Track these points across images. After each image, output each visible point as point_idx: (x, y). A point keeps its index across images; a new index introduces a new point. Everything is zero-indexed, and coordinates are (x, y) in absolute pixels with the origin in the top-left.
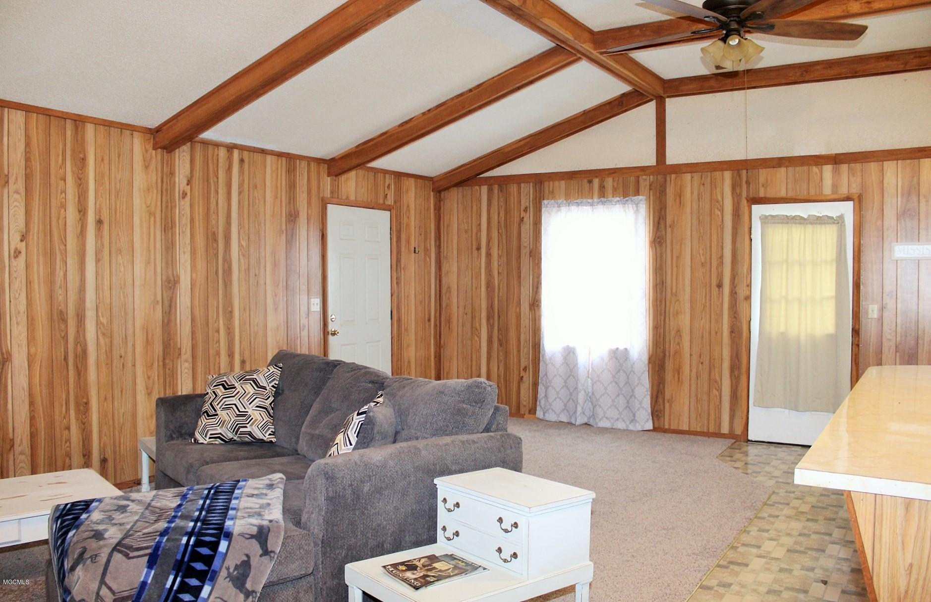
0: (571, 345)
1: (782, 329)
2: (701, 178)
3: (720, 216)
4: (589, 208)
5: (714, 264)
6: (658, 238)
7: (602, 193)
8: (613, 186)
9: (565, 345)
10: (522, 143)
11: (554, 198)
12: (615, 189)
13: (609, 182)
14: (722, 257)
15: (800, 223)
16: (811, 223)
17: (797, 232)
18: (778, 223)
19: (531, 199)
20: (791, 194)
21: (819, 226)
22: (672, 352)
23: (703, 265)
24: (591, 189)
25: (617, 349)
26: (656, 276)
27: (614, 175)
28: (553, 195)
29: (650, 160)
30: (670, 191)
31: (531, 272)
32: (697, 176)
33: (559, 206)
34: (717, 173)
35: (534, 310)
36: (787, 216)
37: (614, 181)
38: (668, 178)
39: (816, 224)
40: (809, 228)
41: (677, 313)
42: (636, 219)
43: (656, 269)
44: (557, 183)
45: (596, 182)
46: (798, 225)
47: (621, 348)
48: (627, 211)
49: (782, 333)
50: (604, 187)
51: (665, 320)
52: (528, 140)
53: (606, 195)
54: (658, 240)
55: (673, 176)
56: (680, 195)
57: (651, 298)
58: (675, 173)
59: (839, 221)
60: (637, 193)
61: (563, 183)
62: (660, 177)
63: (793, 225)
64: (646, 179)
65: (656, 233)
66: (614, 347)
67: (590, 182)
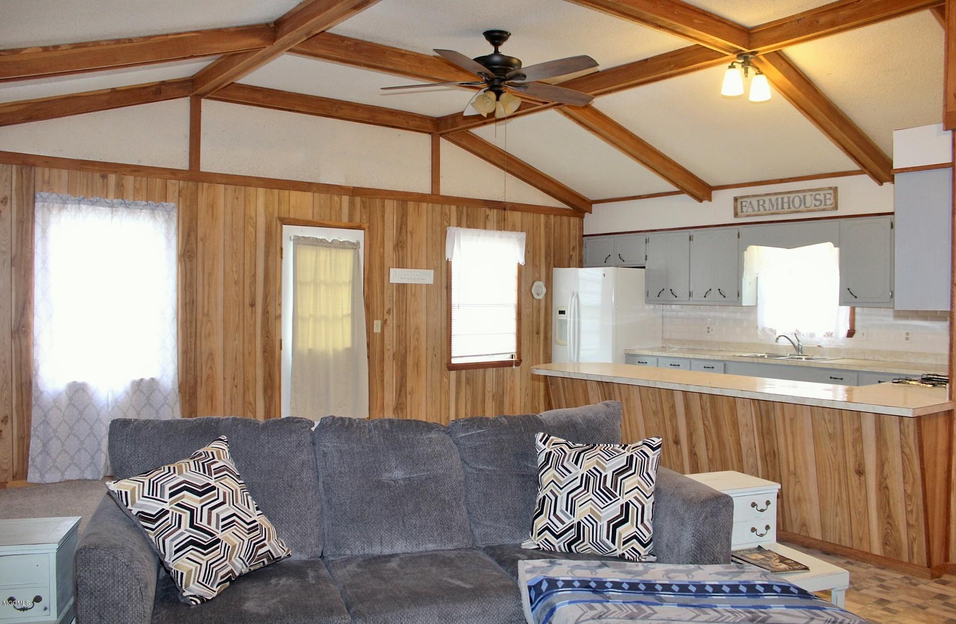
0: (80, 380)
1: (310, 346)
2: (235, 191)
3: (254, 234)
4: (107, 210)
5: (247, 282)
6: (188, 252)
7: (120, 192)
8: (135, 187)
9: (70, 381)
10: (15, 109)
11: (51, 190)
12: (136, 191)
13: (129, 181)
14: (254, 275)
15: (326, 247)
16: (335, 247)
17: (324, 254)
18: (309, 245)
19: (14, 188)
20: (316, 219)
21: (341, 250)
22: (204, 378)
23: (236, 283)
24: (105, 186)
25: (142, 380)
26: (186, 294)
27: (136, 173)
28: (49, 185)
29: (182, 162)
30: (203, 200)
31: (13, 288)
32: (230, 188)
33: (65, 202)
34: (252, 188)
35: (19, 338)
36: (317, 239)
37: (135, 181)
38: (200, 187)
39: (339, 248)
40: (334, 251)
41: (209, 335)
42: (168, 229)
43: (185, 287)
44: (55, 172)
45: (112, 178)
46: (324, 248)
47: (147, 377)
48: (157, 217)
49: (310, 350)
50: (122, 186)
51: (195, 344)
52: (24, 106)
53: (125, 196)
54: (188, 254)
55: (206, 185)
56: (212, 206)
57: (180, 318)
58: (210, 182)
59: (354, 246)
60: (165, 198)
61: (64, 173)
62: (190, 183)
63: (321, 248)
64: (175, 184)
65: (186, 246)
66: (137, 378)
67: (104, 177)
